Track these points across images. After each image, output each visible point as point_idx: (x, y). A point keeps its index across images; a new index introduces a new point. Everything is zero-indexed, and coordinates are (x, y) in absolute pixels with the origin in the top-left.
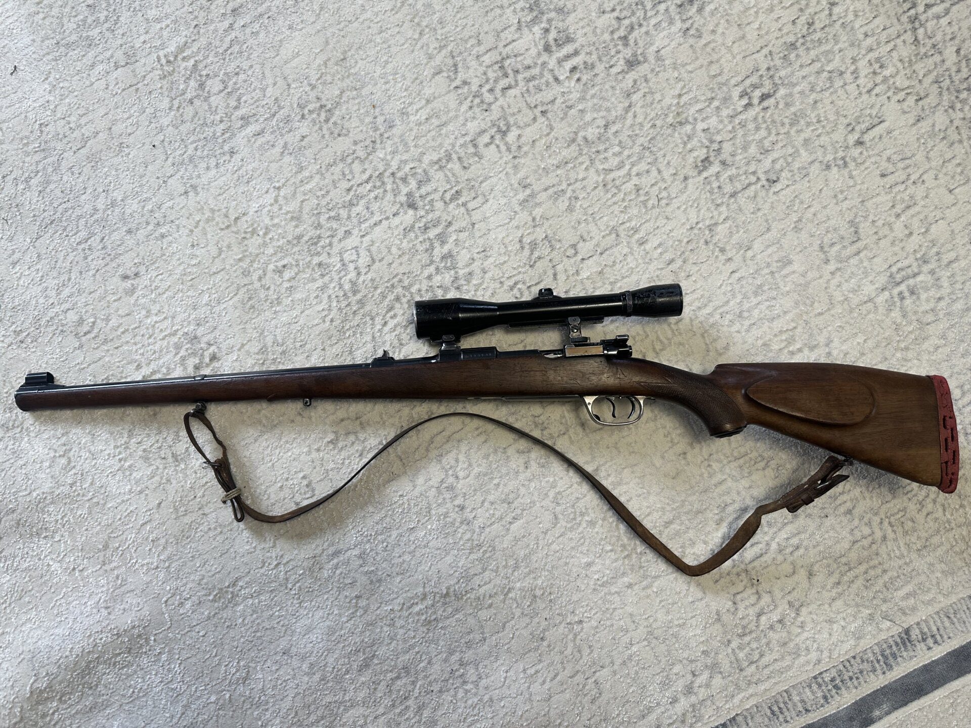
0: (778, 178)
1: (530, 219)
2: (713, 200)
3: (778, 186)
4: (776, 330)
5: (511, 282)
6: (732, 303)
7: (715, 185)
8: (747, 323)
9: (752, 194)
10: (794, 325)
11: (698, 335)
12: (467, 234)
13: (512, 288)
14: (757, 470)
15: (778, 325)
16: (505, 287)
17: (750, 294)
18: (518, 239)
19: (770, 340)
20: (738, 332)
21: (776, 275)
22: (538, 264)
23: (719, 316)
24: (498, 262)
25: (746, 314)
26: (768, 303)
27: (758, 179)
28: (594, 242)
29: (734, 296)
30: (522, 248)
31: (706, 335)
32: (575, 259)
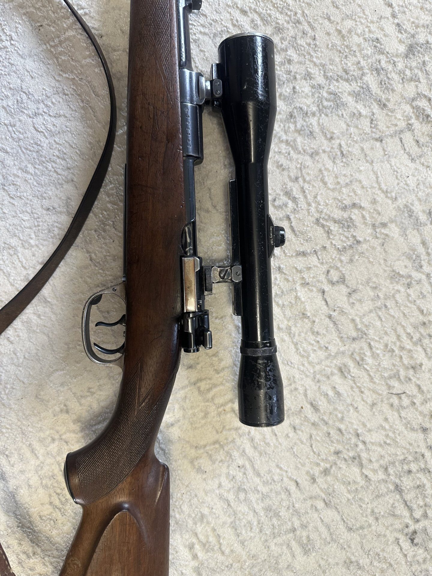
0: (416, 545)
1: (385, 220)
2: (393, 463)
3: (406, 544)
4: (220, 531)
5: (296, 192)
6: (257, 480)
7: (414, 467)
8: (231, 497)
9: (398, 512)
10: (227, 551)
11: (217, 437)
12: (368, 130)
13: (288, 194)
14: (50, 496)
15: (227, 534)
16: (290, 184)
17: (268, 502)
18: (357, 201)
19: (208, 523)
20: (220, 486)
21: (291, 535)
22: (320, 230)
23: (240, 463)
24: (326, 173)
25: (242, 496)
26: (255, 523)
27: (418, 521)
28: (347, 307)
29: (265, 483)
30: (344, 208)
31: (217, 446)
32: (325, 281)
